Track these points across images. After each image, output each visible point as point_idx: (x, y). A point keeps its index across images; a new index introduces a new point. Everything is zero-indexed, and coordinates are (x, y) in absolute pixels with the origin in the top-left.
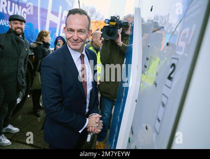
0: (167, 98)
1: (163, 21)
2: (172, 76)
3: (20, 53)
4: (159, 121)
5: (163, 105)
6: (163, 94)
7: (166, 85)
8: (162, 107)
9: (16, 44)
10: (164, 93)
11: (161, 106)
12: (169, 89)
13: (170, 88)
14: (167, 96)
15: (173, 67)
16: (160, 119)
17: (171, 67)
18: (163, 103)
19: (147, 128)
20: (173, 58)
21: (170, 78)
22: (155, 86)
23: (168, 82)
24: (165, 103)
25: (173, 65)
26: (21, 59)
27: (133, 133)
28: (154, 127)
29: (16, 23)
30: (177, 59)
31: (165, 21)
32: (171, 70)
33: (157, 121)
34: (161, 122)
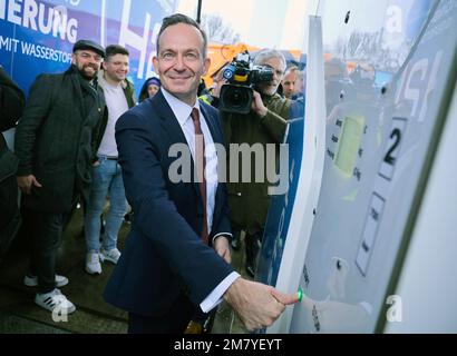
0: (383, 200)
1: (370, 46)
2: (393, 155)
3: (86, 115)
4: (366, 248)
5: (375, 216)
6: (375, 193)
7: (380, 175)
8: (373, 221)
9: (81, 95)
10: (377, 191)
11: (370, 218)
12: (387, 182)
13: (389, 179)
14: (383, 196)
15: (395, 137)
16: (369, 245)
17: (392, 137)
18: (373, 210)
19: (339, 266)
20: (395, 118)
21: (389, 159)
22: (355, 177)
23: (386, 168)
24: (378, 210)
25: (396, 132)
26: (86, 128)
27: (307, 280)
28: (356, 263)
29: (88, 56)
30: (405, 119)
31: (374, 45)
32: (391, 142)
33: (362, 250)
34: (370, 251)
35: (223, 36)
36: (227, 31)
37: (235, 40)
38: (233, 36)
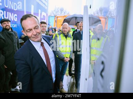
35: (65, 13)
36: (65, 11)
37: (68, 14)
38: (67, 13)
